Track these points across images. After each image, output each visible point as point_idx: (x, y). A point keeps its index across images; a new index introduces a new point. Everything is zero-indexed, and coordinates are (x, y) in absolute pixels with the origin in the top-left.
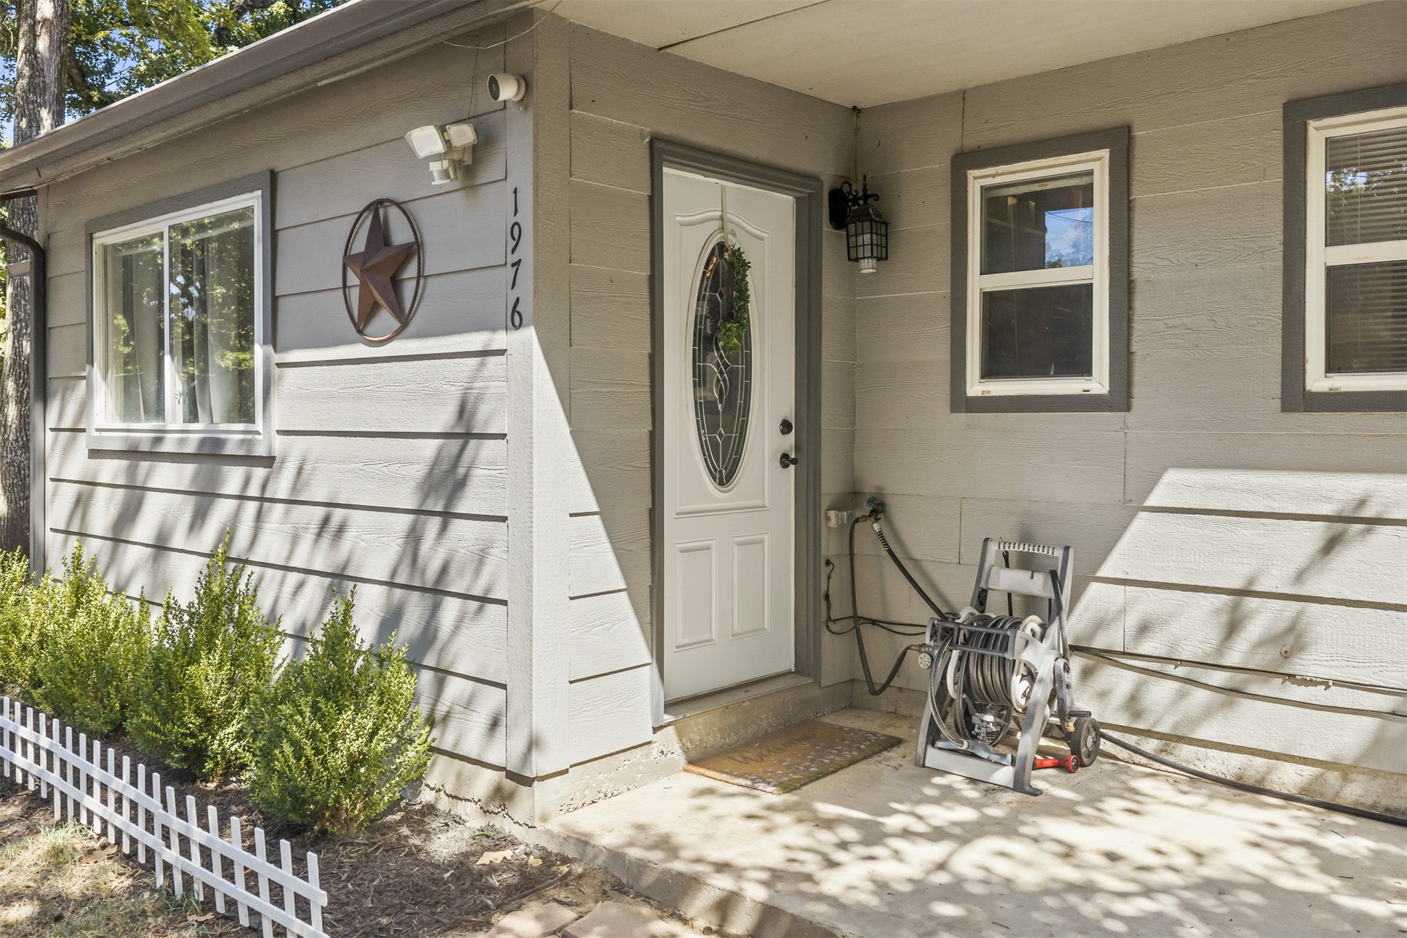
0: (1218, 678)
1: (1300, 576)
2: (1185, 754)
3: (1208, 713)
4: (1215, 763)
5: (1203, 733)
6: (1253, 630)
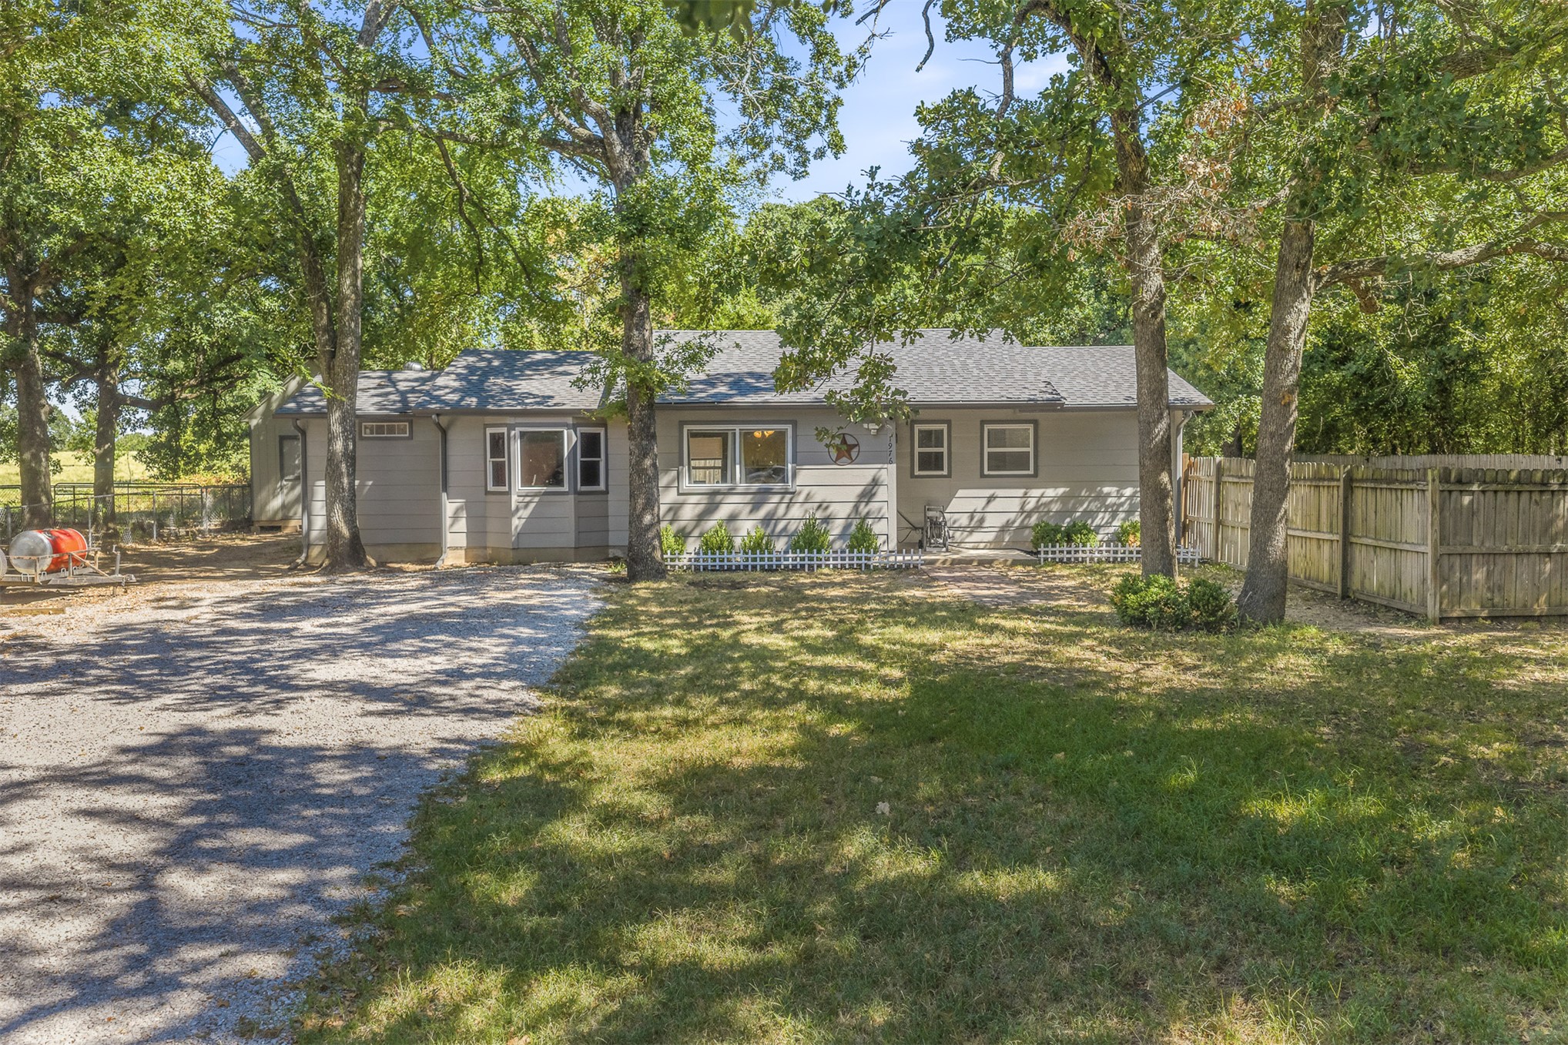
0: (969, 529)
1: (983, 509)
3: (967, 536)
5: (967, 540)
6: (976, 519)
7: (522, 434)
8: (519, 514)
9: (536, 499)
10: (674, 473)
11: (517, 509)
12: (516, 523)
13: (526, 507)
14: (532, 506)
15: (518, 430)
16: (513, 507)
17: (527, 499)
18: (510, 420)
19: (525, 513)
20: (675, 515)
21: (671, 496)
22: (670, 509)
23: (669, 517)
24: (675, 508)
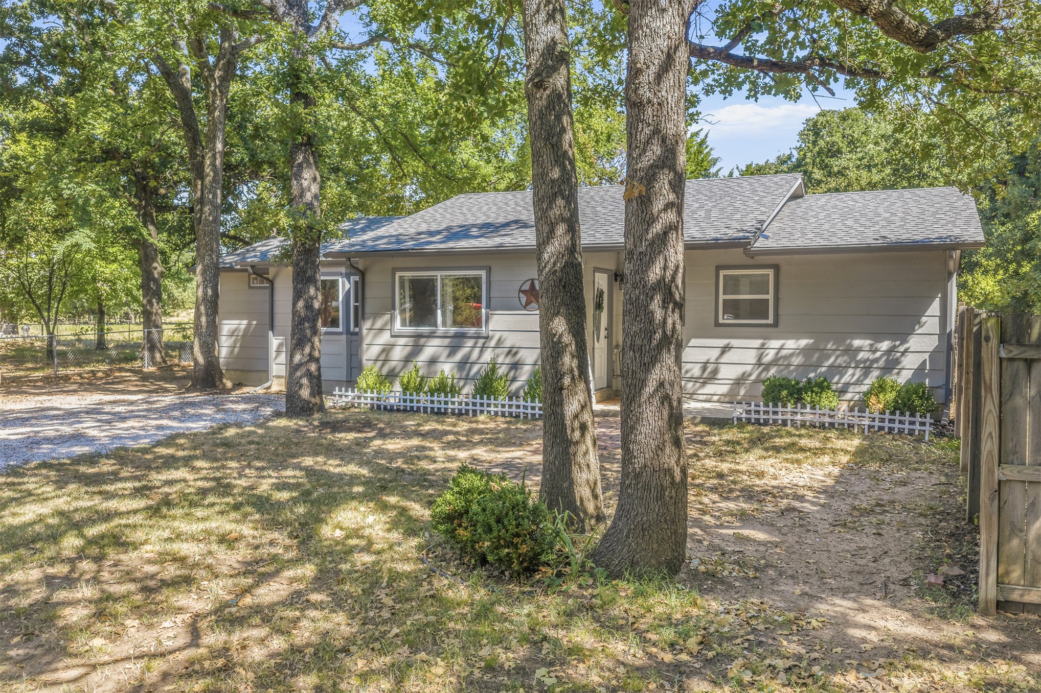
0: (701, 381)
1: (717, 359)
2: (695, 396)
3: (700, 388)
4: (701, 397)
5: (699, 392)
6: (709, 370)
10: (387, 317)
20: (387, 355)
21: (385, 337)
22: (383, 351)
23: (382, 357)
24: (387, 350)
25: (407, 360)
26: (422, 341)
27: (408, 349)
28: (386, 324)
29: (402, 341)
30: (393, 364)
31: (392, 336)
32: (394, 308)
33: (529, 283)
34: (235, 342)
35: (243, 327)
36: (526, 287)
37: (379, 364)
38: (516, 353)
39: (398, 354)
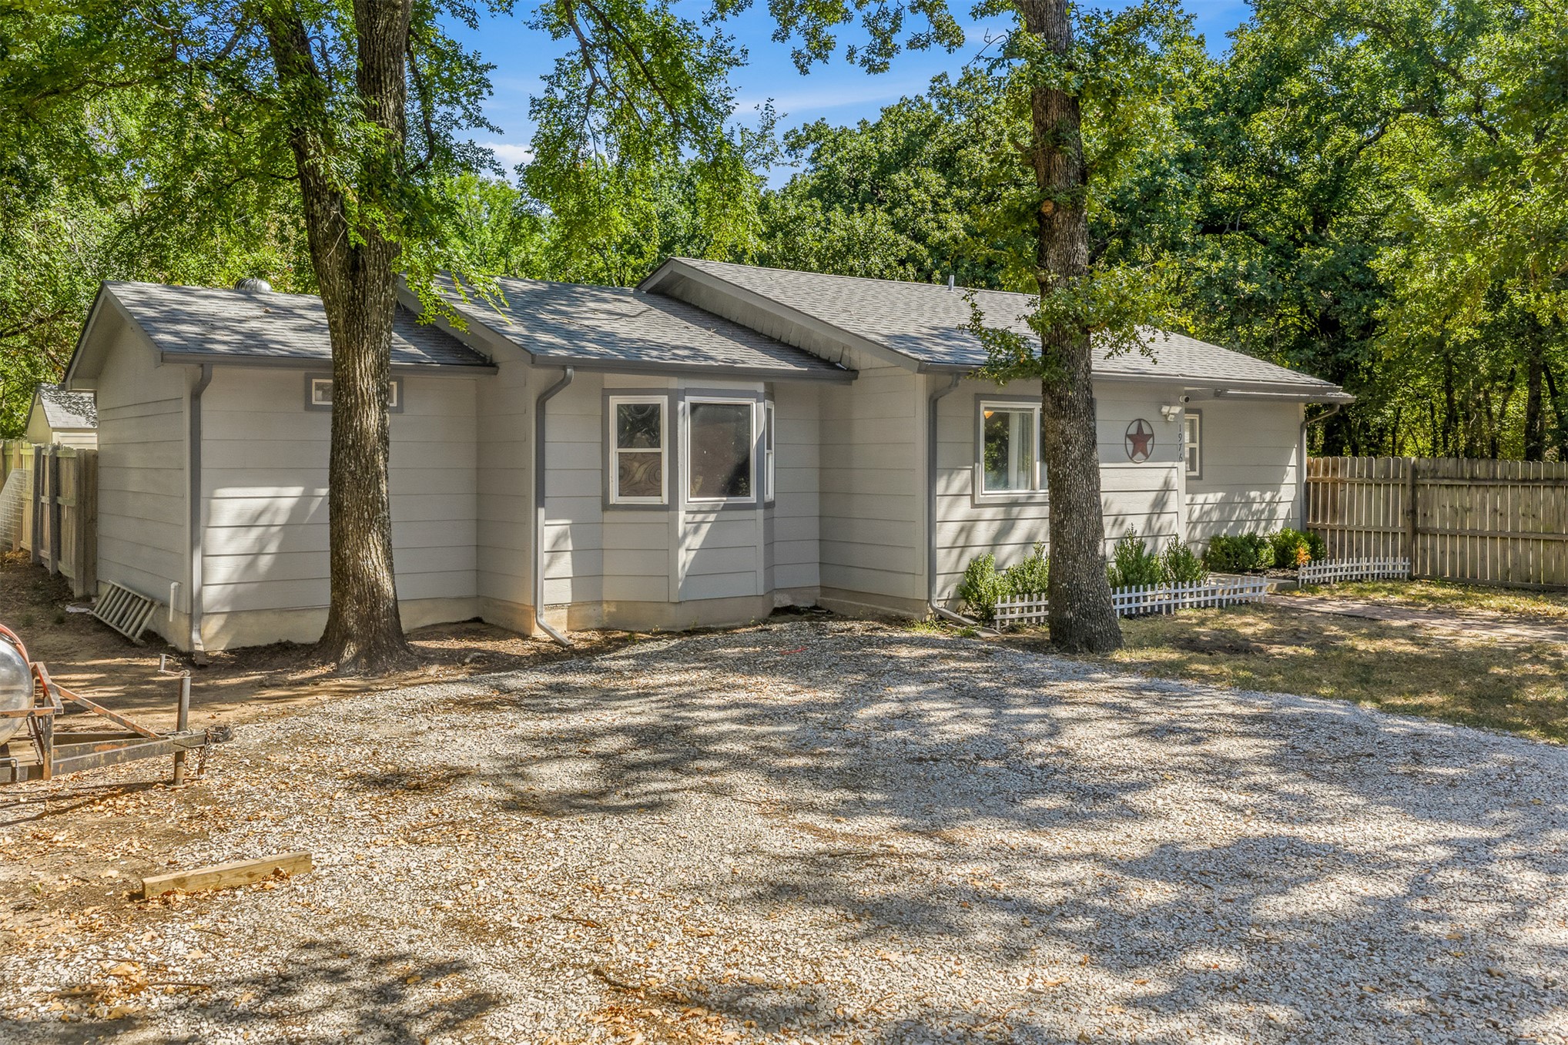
7: (694, 407)
8: (688, 541)
9: (712, 517)
10: (966, 474)
11: (685, 535)
12: (684, 558)
13: (696, 531)
14: (705, 528)
15: (690, 399)
16: (680, 533)
17: (699, 517)
18: (674, 383)
19: (695, 541)
20: (968, 537)
21: (963, 509)
22: (962, 530)
23: (961, 542)
24: (967, 527)
25: (996, 542)
26: (1016, 510)
27: (996, 525)
28: (964, 487)
29: (988, 513)
30: (975, 551)
31: (974, 506)
32: (976, 459)
33: (1136, 424)
34: (262, 542)
35: (286, 504)
36: (1133, 430)
37: (956, 552)
38: (1123, 522)
39: (983, 533)
